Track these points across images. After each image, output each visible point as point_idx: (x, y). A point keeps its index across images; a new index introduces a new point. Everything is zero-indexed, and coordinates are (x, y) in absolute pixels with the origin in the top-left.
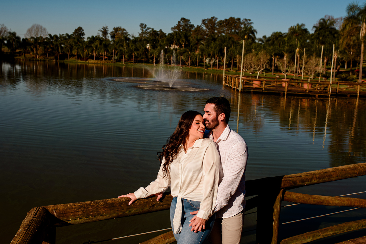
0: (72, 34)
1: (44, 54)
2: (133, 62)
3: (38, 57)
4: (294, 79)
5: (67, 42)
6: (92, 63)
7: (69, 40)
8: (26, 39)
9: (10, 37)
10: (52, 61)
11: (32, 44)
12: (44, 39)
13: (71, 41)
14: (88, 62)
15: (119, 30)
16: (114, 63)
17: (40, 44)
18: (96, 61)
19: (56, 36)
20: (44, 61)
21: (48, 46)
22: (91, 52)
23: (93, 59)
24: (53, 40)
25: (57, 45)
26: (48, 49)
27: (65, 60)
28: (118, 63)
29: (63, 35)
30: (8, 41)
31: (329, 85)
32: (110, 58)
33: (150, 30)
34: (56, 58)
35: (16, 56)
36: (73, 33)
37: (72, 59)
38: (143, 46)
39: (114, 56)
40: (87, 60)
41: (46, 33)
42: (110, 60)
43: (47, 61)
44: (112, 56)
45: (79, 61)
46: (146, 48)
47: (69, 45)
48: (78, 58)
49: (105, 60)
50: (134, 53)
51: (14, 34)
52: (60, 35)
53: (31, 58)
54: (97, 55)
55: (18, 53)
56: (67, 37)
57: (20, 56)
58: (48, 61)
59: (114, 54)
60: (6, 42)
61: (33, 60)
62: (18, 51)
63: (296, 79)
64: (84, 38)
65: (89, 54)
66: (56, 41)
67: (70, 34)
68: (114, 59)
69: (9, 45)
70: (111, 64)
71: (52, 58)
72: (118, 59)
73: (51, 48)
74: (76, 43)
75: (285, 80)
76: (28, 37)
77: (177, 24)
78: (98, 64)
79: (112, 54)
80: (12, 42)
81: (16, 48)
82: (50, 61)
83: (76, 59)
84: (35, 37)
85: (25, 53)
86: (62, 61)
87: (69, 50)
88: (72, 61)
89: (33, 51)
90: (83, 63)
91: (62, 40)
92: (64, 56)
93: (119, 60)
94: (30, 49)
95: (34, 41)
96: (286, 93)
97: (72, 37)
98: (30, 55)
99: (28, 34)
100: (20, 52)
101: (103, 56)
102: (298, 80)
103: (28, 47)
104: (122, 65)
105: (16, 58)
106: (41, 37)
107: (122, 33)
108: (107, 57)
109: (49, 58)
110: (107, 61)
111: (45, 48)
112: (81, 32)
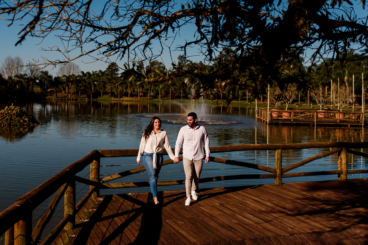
0: (105, 71)
1: (76, 93)
2: (170, 97)
3: (70, 96)
4: (331, 110)
5: (100, 79)
6: (127, 101)
7: (102, 77)
8: (59, 78)
9: (42, 76)
10: (84, 100)
11: (65, 83)
12: (77, 77)
13: (104, 77)
14: (123, 100)
15: (156, 64)
16: (150, 100)
17: (72, 82)
18: (131, 98)
19: (89, 73)
20: (76, 100)
21: (81, 84)
22: (125, 89)
23: (127, 96)
24: (86, 78)
25: (89, 83)
26: (81, 87)
27: (98, 99)
28: (154, 100)
29: (96, 71)
30: (40, 81)
31: (361, 115)
32: (145, 95)
33: (189, 62)
34: (89, 97)
35: (48, 95)
36: (106, 69)
37: (105, 97)
38: (181, 81)
39: (150, 92)
40: (121, 97)
41: (79, 71)
42: (146, 97)
43: (79, 100)
44: (147, 92)
45: (113, 99)
46: (184, 82)
47: (102, 82)
48: (112, 96)
49: (140, 96)
50: (172, 89)
51: (46, 73)
52: (93, 71)
53: (63, 97)
54: (131, 92)
55: (49, 92)
56: (100, 74)
57: (51, 95)
58: (81, 100)
59: (150, 90)
60: (38, 81)
61: (65, 100)
62: (49, 90)
63: (333, 110)
64: (118, 74)
65: (123, 91)
66: (89, 78)
67: (103, 71)
68: (150, 96)
69: (41, 84)
70: (146, 101)
71: (85, 96)
72: (154, 95)
73: (84, 86)
74: (109, 80)
75: (321, 111)
76: (60, 76)
77: (218, 55)
78: (133, 101)
79: (147, 90)
80: (44, 81)
81: (48, 88)
82: (83, 100)
83: (109, 96)
84: (68, 75)
85: (56, 92)
86: (95, 100)
87: (103, 88)
88: (105, 100)
89: (65, 90)
90: (117, 101)
91: (95, 77)
92: (97, 94)
93: (156, 96)
94: (62, 88)
95: (66, 79)
96: (315, 123)
97: (105, 73)
98: (62, 94)
99: (60, 72)
100: (51, 91)
101: (138, 92)
102: (334, 110)
103: (60, 86)
104: (159, 102)
105: (47, 98)
106: (74, 75)
107: (159, 68)
108: (142, 94)
109: (81, 96)
110: (142, 98)
111: (77, 86)
112: (115, 67)
